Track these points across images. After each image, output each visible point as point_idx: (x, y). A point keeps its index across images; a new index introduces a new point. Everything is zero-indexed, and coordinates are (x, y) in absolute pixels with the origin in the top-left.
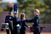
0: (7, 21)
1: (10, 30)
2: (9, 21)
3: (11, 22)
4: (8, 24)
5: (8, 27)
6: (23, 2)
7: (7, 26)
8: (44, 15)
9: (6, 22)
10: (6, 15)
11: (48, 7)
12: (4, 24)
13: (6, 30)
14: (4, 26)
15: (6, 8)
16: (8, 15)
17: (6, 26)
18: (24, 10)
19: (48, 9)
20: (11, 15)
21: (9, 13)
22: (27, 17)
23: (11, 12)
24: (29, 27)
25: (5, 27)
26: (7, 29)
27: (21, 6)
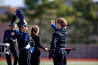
0: (6, 39)
1: (12, 55)
2: (11, 39)
3: (14, 40)
4: (8, 45)
5: (9, 51)
6: (36, 5)
7: (7, 48)
8: (73, 29)
9: (5, 42)
10: (6, 29)
11: (80, 14)
12: (2, 44)
13: (5, 56)
14: (1, 48)
15: (5, 17)
16: (8, 29)
17: (5, 49)
18: (37, 21)
19: (80, 17)
20: (14, 29)
21: (10, 26)
22: (43, 31)
23: (14, 24)
24: (47, 49)
25: (3, 51)
26: (8, 53)
27: (32, 12)
